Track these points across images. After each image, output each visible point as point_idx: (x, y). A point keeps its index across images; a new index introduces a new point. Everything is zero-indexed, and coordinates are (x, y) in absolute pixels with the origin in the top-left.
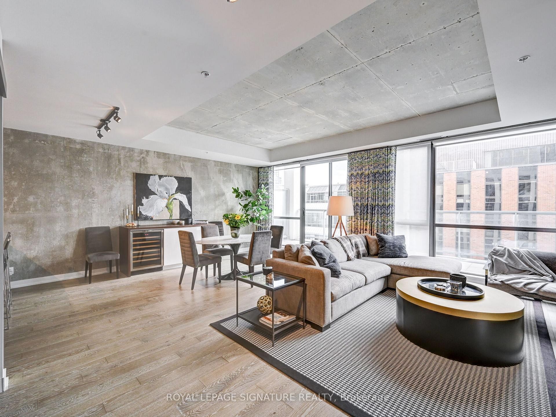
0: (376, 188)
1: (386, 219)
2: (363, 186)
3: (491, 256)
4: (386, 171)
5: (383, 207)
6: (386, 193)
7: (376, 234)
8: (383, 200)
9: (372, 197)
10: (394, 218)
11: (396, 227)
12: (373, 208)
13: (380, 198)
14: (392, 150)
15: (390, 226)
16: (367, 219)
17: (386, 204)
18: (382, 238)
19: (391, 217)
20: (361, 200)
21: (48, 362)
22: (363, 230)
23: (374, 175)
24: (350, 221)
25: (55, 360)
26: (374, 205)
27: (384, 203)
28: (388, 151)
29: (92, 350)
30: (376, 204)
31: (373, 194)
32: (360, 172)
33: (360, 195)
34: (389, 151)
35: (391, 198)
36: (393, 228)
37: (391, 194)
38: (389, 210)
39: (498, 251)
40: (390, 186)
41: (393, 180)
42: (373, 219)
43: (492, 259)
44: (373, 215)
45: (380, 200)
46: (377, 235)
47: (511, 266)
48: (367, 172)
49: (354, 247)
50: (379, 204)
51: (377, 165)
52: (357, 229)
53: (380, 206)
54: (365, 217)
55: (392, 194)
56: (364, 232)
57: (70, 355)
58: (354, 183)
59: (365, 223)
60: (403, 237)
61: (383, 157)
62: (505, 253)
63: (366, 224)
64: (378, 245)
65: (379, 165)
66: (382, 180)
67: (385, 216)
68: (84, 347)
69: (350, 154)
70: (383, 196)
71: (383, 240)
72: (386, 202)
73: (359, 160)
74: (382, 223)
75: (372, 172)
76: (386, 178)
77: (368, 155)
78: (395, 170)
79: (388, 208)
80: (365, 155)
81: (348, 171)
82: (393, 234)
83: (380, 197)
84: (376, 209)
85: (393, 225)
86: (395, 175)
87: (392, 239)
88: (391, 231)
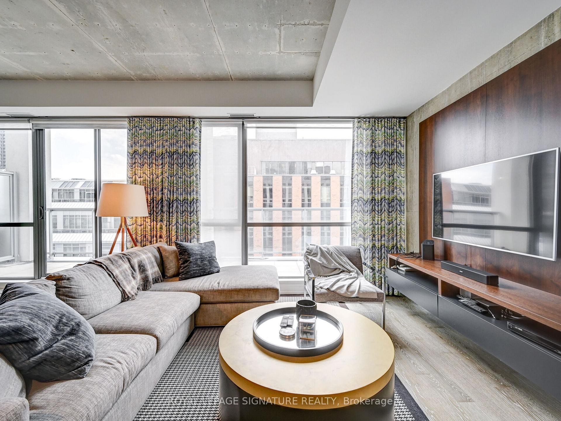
0: (175, 174)
1: (189, 220)
2: (154, 171)
3: (307, 257)
4: (187, 152)
5: (185, 202)
6: (189, 183)
7: (175, 243)
8: (184, 193)
9: (169, 187)
10: (199, 218)
11: (202, 229)
12: (170, 204)
13: (179, 190)
14: (196, 123)
15: (194, 229)
16: (161, 221)
17: (189, 198)
18: (185, 249)
19: (195, 216)
20: (152, 193)
22: (156, 237)
23: (171, 155)
24: (133, 224)
26: (171, 199)
27: (186, 197)
28: (190, 124)
30: (175, 198)
31: (169, 184)
32: (149, 150)
33: (149, 184)
34: (192, 123)
35: (195, 190)
36: (198, 232)
37: (195, 184)
38: (193, 207)
39: (311, 251)
40: (193, 173)
41: (198, 165)
42: (171, 220)
43: (308, 260)
44: (171, 214)
45: (179, 192)
46: (177, 244)
47: (324, 265)
48: (159, 151)
49: (137, 270)
50: (179, 198)
51: (175, 142)
52: (146, 237)
53: (180, 201)
54: (159, 218)
55: (197, 184)
56: (158, 240)
58: (139, 165)
59: (158, 226)
60: (213, 243)
61: (183, 131)
62: (318, 252)
63: (161, 228)
64: (178, 260)
65: (177, 142)
66: (182, 164)
67: (187, 215)
69: (131, 119)
70: (184, 187)
71: (186, 251)
72: (189, 195)
73: (147, 131)
74: (184, 225)
75: (168, 150)
76: (188, 162)
77: (162, 125)
78: (200, 151)
79: (192, 203)
80: (157, 124)
81: (128, 145)
82: (198, 240)
83: (179, 188)
84: (175, 205)
85: (198, 228)
86: (200, 158)
87: (199, 248)
88: (196, 236)
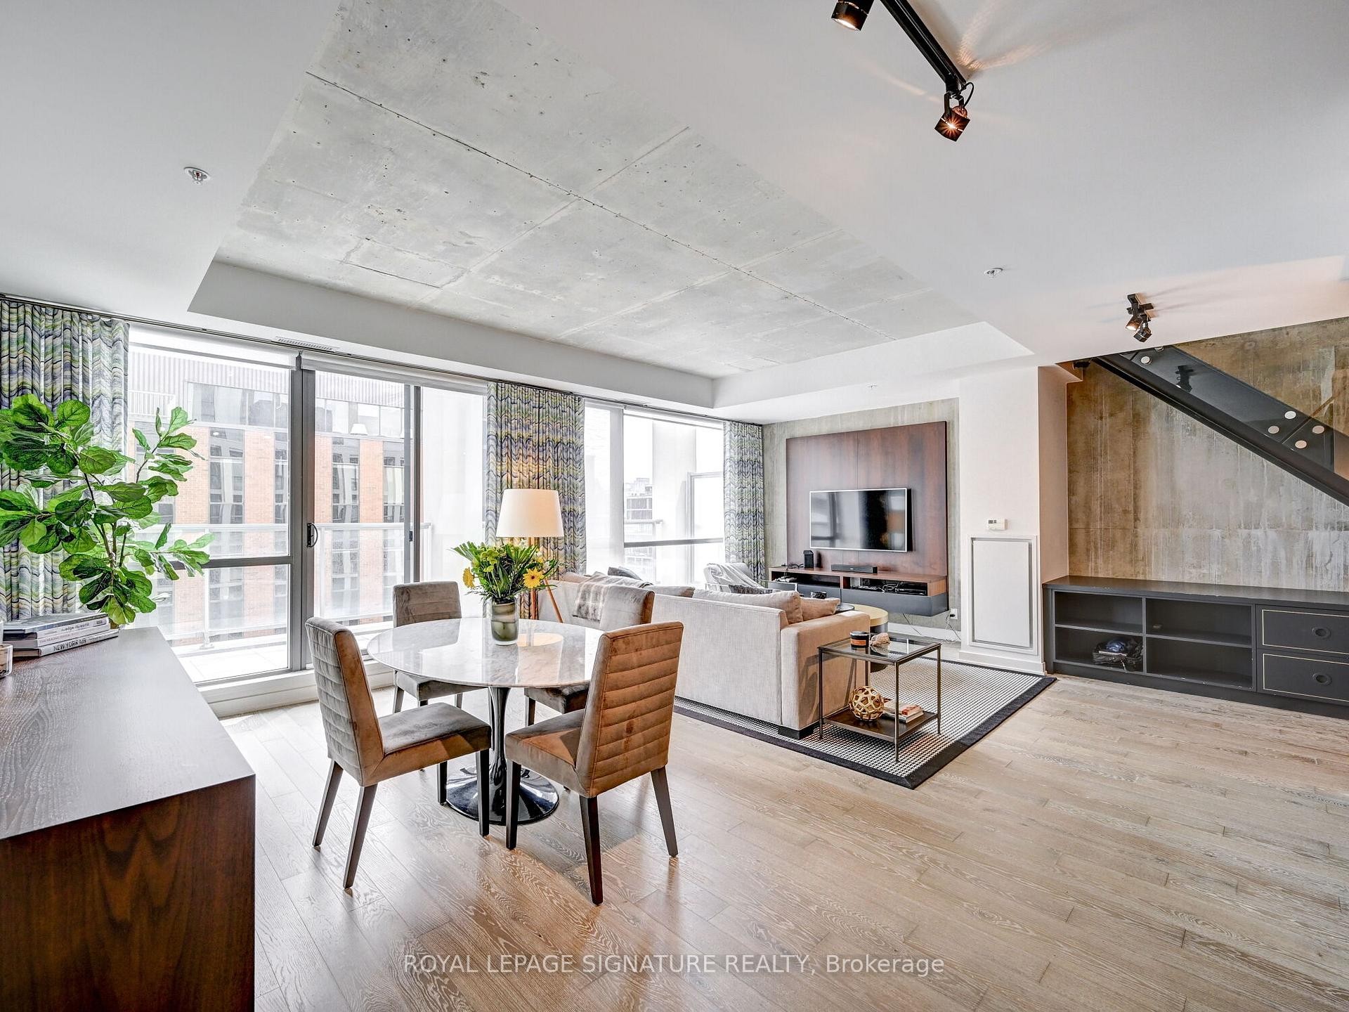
21: (1315, 984)
25: (1294, 973)
29: (1180, 925)
57: (1243, 954)
68: (1193, 948)
